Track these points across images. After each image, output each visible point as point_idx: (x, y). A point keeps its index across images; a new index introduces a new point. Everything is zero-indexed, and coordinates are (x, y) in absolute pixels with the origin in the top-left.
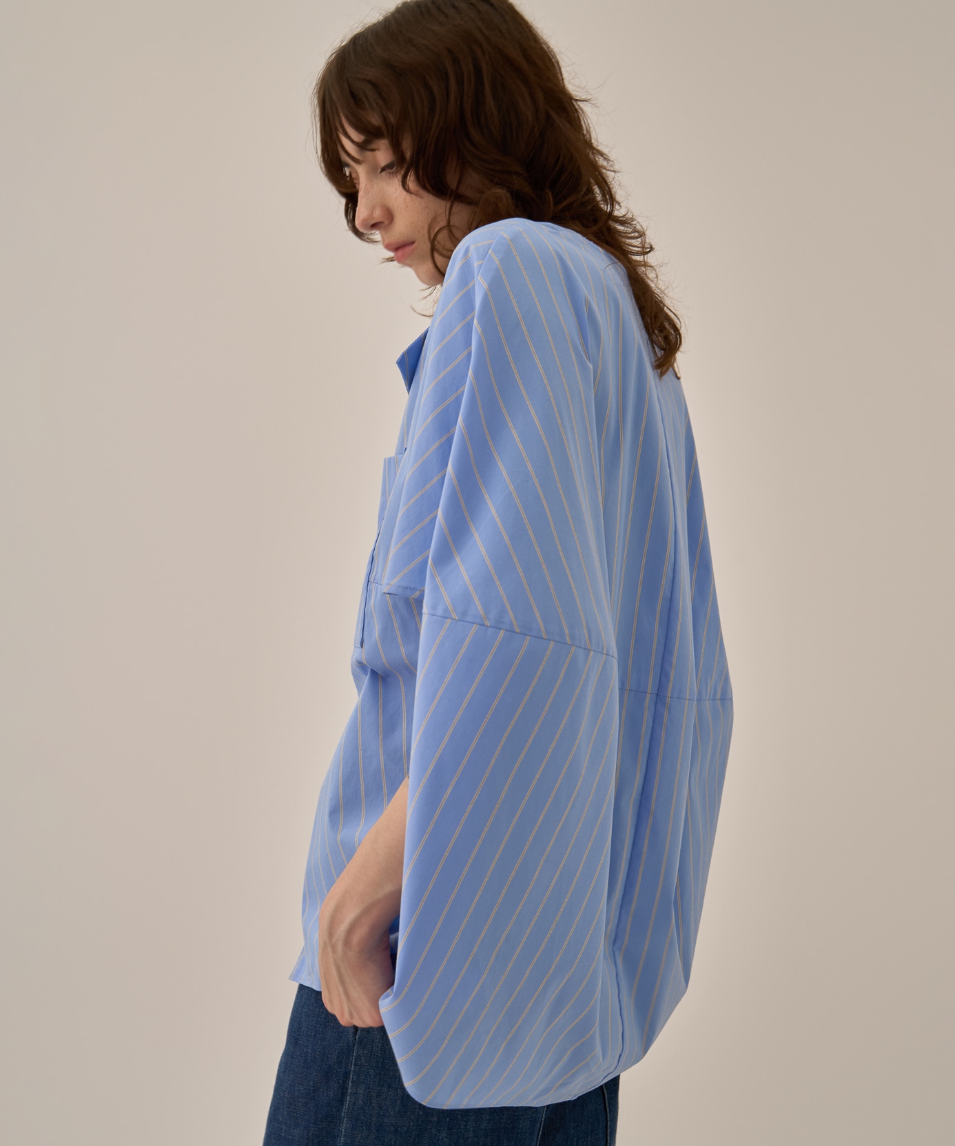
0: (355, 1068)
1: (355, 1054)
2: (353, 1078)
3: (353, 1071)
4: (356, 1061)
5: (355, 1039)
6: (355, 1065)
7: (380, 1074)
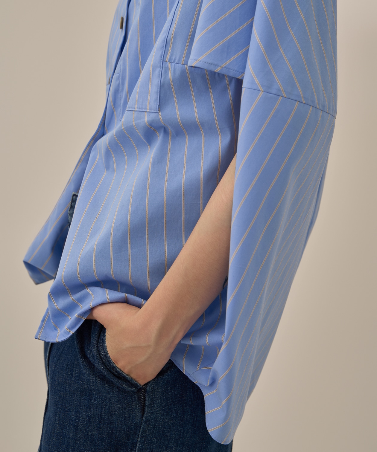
0: (141, 439)
1: (141, 430)
2: (139, 446)
3: (140, 441)
4: (142, 434)
5: (142, 419)
6: (141, 437)
7: (161, 440)
